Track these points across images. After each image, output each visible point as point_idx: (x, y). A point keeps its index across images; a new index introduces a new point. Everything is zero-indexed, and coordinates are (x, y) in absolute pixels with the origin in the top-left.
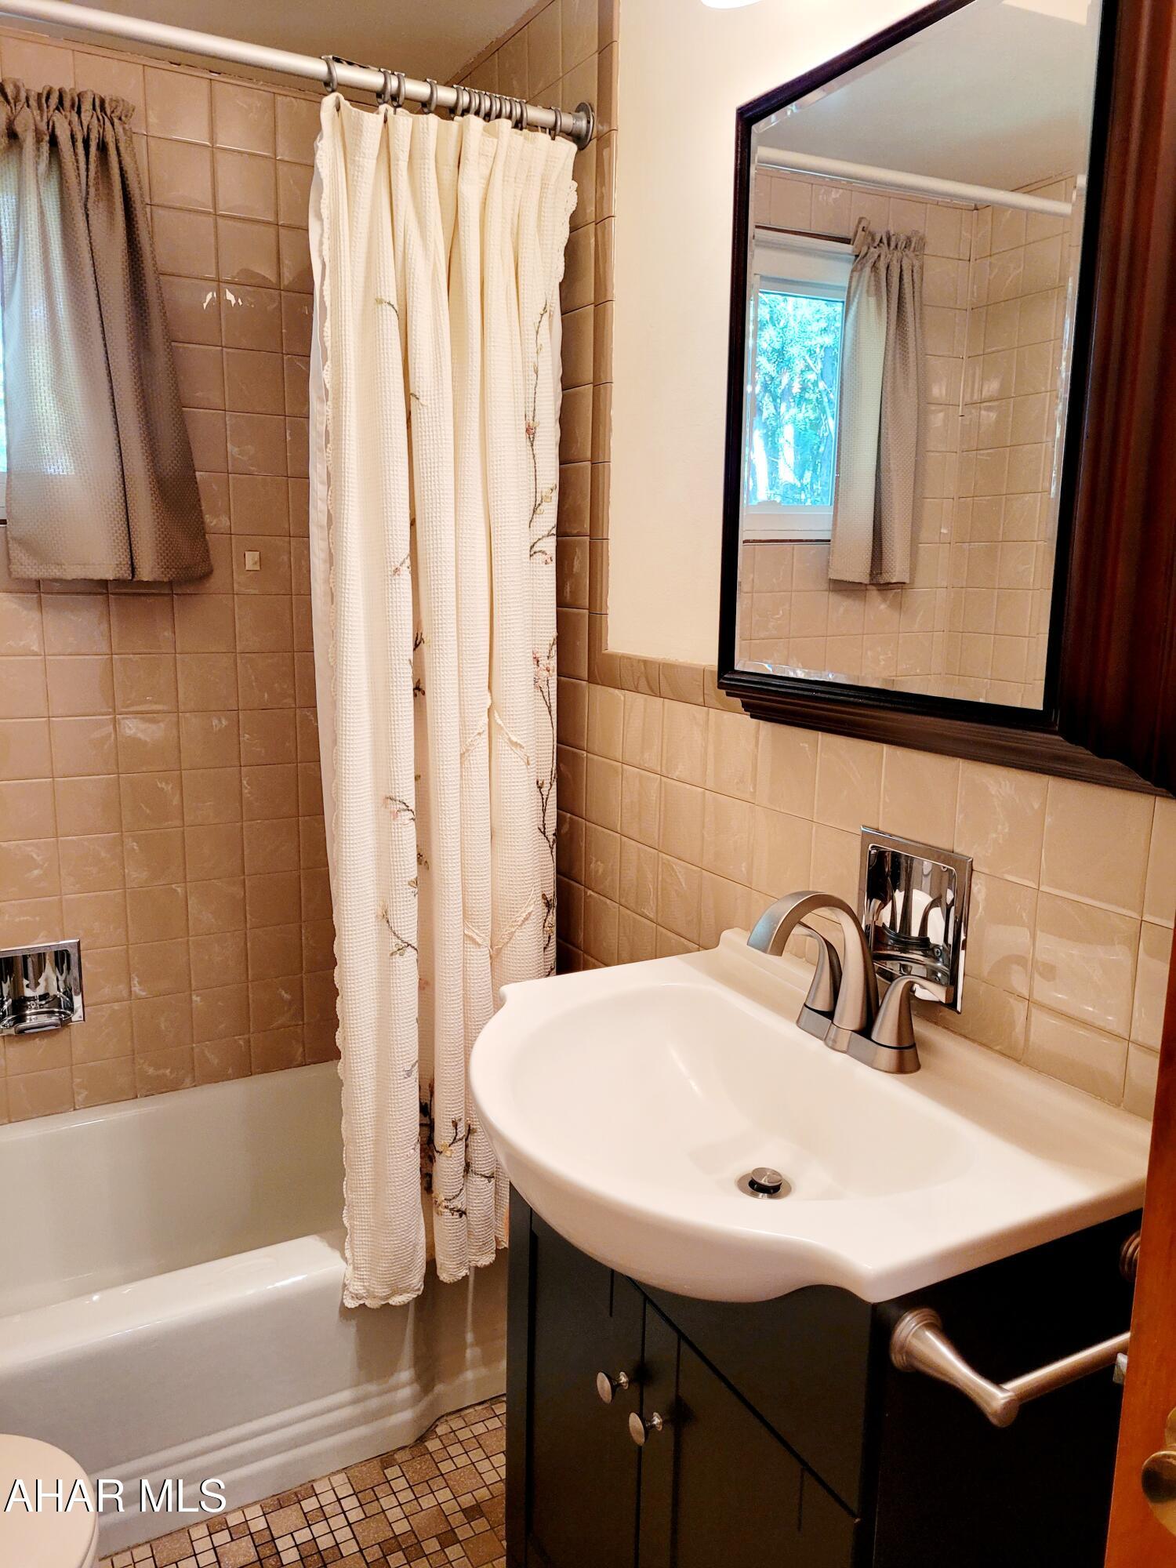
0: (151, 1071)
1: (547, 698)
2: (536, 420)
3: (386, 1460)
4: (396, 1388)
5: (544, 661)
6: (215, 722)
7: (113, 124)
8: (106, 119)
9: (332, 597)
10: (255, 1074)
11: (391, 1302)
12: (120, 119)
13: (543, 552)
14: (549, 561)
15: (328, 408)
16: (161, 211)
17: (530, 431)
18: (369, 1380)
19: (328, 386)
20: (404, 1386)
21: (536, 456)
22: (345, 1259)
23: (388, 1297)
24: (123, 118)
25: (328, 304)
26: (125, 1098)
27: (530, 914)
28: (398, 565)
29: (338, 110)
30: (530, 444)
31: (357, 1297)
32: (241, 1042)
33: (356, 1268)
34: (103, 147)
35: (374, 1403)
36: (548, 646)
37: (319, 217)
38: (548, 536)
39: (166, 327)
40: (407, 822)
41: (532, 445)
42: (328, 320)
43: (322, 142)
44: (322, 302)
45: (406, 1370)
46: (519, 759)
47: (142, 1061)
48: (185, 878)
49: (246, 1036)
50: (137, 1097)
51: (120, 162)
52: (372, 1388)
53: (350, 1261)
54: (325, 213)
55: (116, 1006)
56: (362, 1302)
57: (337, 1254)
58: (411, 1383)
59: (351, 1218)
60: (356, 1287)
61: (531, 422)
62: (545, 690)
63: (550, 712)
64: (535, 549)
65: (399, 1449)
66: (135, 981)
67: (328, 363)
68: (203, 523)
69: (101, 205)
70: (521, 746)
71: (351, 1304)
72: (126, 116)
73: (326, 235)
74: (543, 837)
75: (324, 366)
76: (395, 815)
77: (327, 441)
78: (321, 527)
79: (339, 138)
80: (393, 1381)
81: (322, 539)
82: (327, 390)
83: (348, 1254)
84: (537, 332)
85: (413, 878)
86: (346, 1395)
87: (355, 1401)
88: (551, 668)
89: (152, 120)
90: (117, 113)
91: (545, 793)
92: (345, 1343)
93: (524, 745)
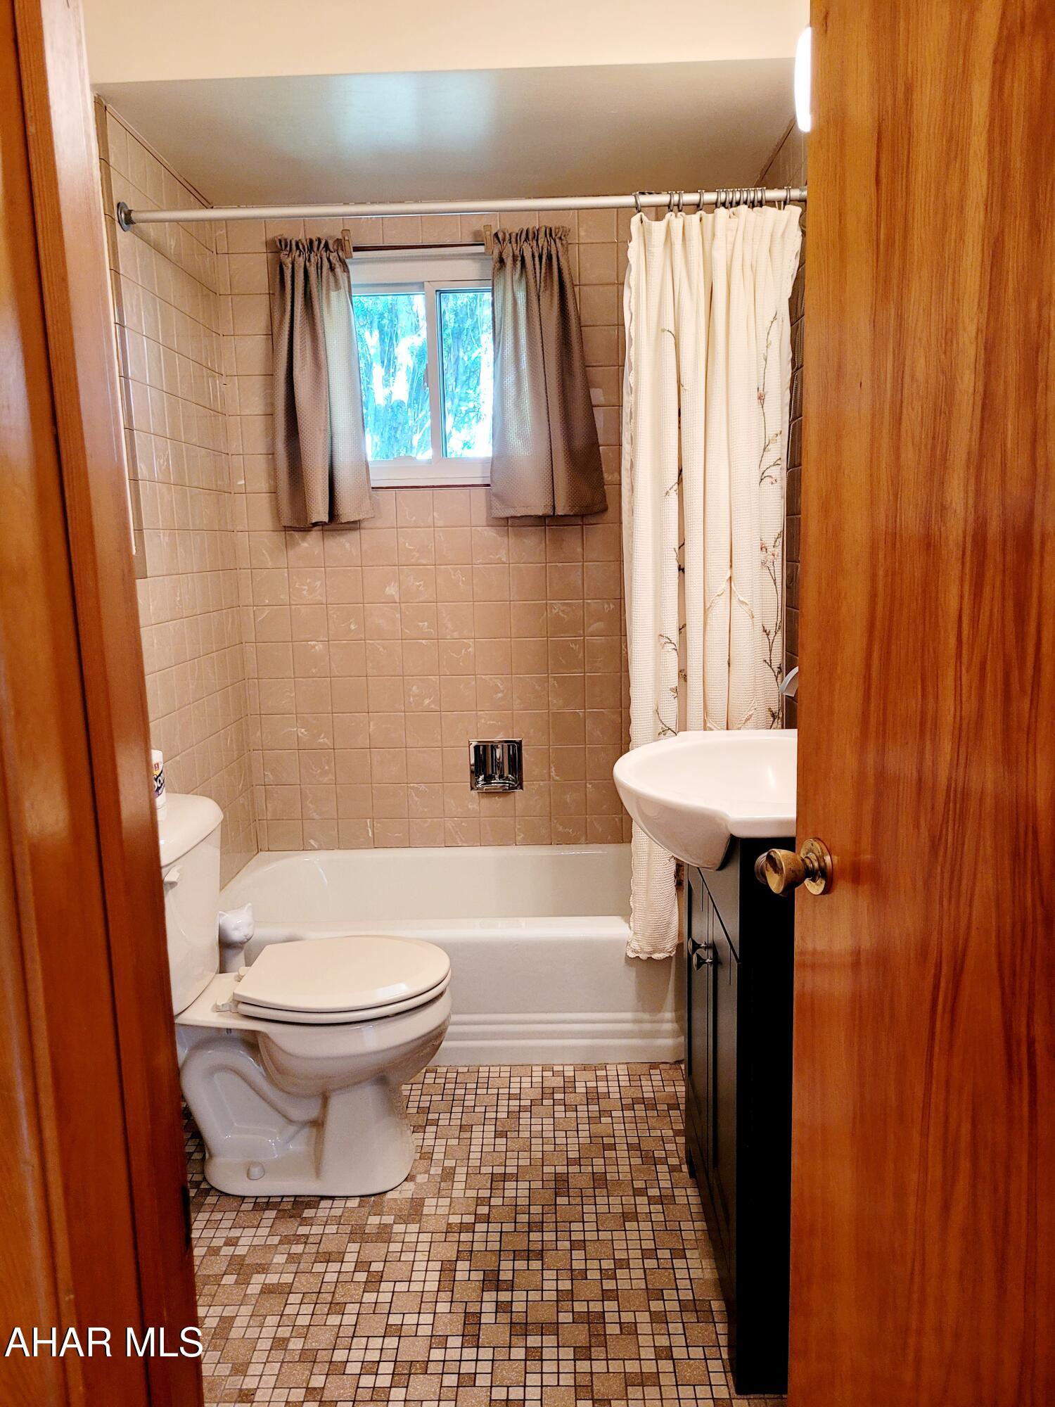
0: (561, 829)
1: (773, 574)
2: (765, 390)
3: (654, 1065)
4: (662, 1021)
5: (771, 549)
6: (606, 606)
7: (555, 243)
8: (552, 241)
9: (632, 511)
10: (626, 842)
11: (653, 957)
12: (560, 238)
13: (770, 476)
14: (774, 482)
15: (632, 398)
16: (585, 288)
17: (761, 398)
18: (644, 1011)
19: (632, 385)
20: (668, 1022)
21: (766, 414)
22: (630, 927)
23: (651, 953)
24: (563, 237)
25: (633, 337)
26: (544, 843)
27: (751, 716)
28: (668, 489)
29: (642, 222)
30: (761, 406)
31: (634, 951)
32: (617, 819)
33: (635, 933)
34: (550, 257)
35: (647, 1026)
36: (774, 539)
37: (630, 287)
38: (774, 465)
39: (583, 358)
40: (670, 650)
41: (763, 407)
42: (633, 346)
43: (631, 243)
44: (630, 336)
45: (668, 1011)
46: (744, 613)
47: (555, 821)
48: (585, 706)
49: (620, 816)
50: (551, 844)
51: (559, 264)
52: (646, 1016)
53: (632, 929)
54: (633, 284)
55: (542, 783)
56: (637, 955)
57: (627, 925)
58: (672, 1022)
59: (634, 902)
60: (635, 945)
61: (762, 392)
62: (772, 568)
63: (775, 584)
64: (765, 475)
65: (663, 1063)
66: (553, 769)
67: (633, 371)
68: (603, 478)
69: (547, 292)
70: (746, 604)
71: (632, 955)
72: (565, 236)
73: (633, 297)
74: (769, 668)
75: (630, 373)
76: (663, 646)
77: (631, 418)
78: (627, 469)
79: (642, 238)
80: (660, 1016)
81: (628, 477)
82: (631, 388)
83: (632, 925)
84: (768, 334)
85: (674, 686)
86: (629, 1016)
87: (636, 1021)
88: (776, 553)
89: (582, 233)
90: (559, 235)
91: (771, 639)
92: (628, 981)
93: (748, 603)
